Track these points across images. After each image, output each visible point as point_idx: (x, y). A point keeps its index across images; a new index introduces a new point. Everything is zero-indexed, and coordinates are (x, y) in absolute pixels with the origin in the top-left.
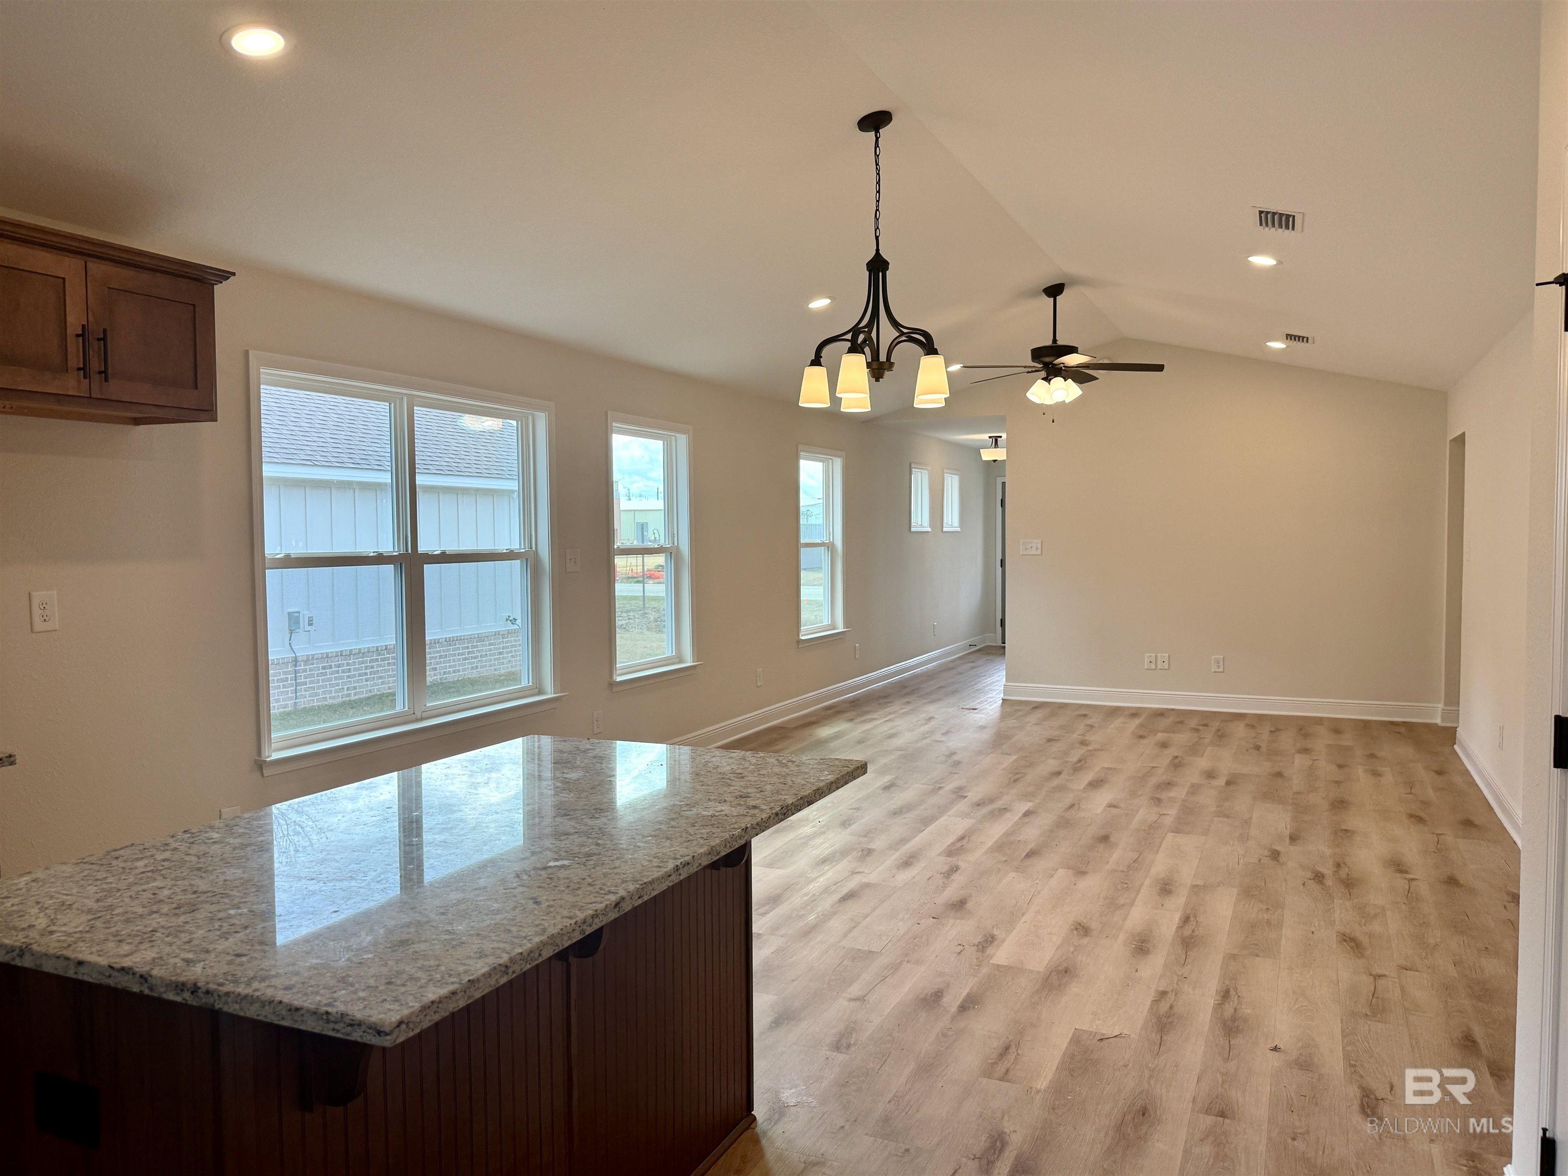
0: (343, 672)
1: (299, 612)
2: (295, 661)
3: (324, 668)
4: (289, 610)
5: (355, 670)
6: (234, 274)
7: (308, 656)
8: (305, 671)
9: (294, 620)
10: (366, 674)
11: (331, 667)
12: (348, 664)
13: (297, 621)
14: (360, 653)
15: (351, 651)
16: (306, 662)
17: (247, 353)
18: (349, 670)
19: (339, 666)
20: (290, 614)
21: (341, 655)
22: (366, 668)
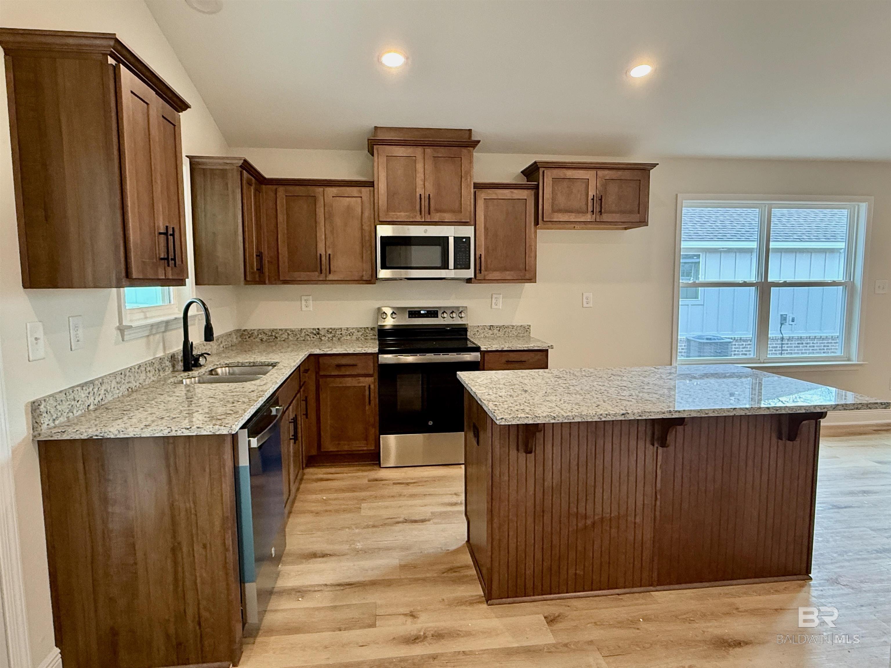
0: (810, 347)
1: (786, 315)
2: (782, 339)
3: (798, 344)
4: (782, 313)
5: (817, 346)
6: (658, 164)
7: (790, 337)
8: (788, 344)
9: (783, 319)
10: (824, 349)
11: (802, 344)
12: (813, 343)
13: (785, 319)
14: (821, 338)
15: (815, 337)
16: (788, 340)
17: (677, 195)
18: (814, 346)
19: (807, 344)
20: (781, 315)
21: (809, 338)
22: (824, 346)
